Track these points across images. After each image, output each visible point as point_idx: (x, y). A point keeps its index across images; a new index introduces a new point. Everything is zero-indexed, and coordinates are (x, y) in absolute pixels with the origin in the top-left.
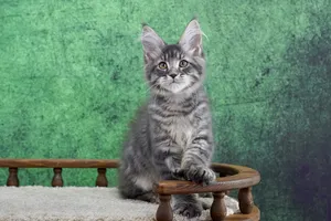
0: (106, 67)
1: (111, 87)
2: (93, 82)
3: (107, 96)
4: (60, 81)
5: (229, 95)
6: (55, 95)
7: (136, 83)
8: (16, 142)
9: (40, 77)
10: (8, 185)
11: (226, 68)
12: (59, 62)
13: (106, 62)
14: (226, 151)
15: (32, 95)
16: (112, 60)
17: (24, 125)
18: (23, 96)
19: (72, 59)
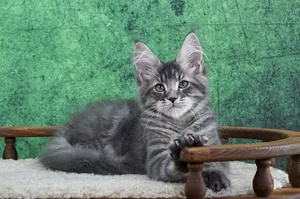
0: (119, 14)
1: (125, 39)
2: (104, 33)
3: (120, 51)
4: (64, 33)
5: (273, 45)
6: (57, 50)
7: (156, 34)
8: (13, 108)
9: (38, 29)
10: (4, 158)
11: (268, 11)
12: (62, 10)
13: (119, 9)
14: (269, 114)
15: (31, 51)
16: (126, 6)
17: (22, 87)
18: (20, 52)
19: (77, 7)
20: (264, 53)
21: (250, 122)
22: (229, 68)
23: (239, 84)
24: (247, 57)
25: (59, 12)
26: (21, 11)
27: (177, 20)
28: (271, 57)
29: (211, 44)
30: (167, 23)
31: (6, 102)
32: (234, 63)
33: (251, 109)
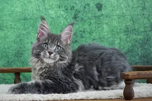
0: (69, 11)
2: (62, 20)
5: (147, 25)
7: (88, 20)
8: (17, 58)
9: (30, 19)
11: (144, 8)
12: (41, 9)
13: (70, 8)
14: (146, 60)
15: (25, 30)
16: (73, 7)
17: (21, 48)
18: (20, 31)
19: (49, 7)
20: (142, 29)
21: (136, 64)
22: (125, 37)
23: (130, 45)
24: (134, 32)
25: (40, 10)
26: (21, 10)
27: (99, 13)
28: (146, 31)
29: (116, 25)
30: (94, 15)
31: (13, 56)
32: (128, 34)
33: (137, 57)
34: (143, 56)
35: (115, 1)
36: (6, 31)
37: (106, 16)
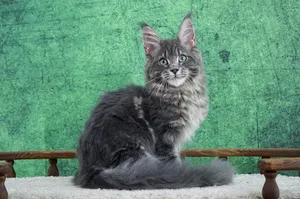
4: (135, 77)
9: (115, 74)
12: (133, 59)
20: (292, 92)
21: (282, 146)
22: (266, 103)
23: (273, 115)
24: (279, 95)
26: (101, 60)
27: (224, 66)
28: (298, 95)
29: (251, 85)
30: (216, 68)
32: (270, 99)
33: (284, 135)
34: (294, 134)
35: (250, 48)
36: (78, 93)
37: (236, 71)
